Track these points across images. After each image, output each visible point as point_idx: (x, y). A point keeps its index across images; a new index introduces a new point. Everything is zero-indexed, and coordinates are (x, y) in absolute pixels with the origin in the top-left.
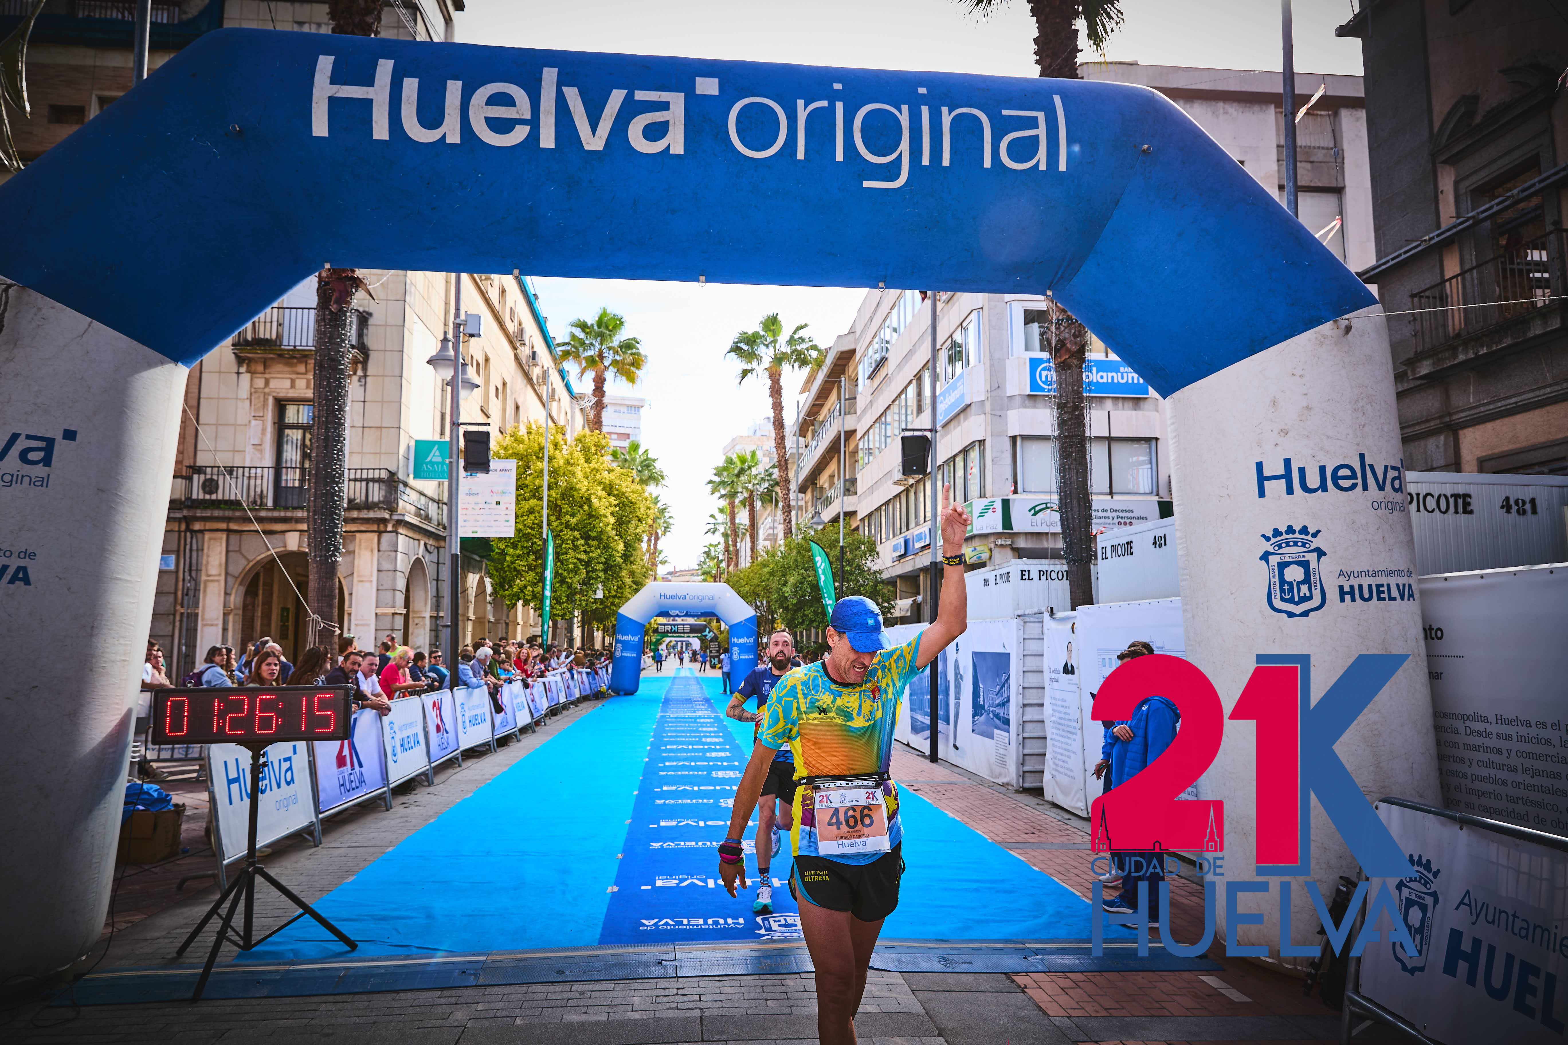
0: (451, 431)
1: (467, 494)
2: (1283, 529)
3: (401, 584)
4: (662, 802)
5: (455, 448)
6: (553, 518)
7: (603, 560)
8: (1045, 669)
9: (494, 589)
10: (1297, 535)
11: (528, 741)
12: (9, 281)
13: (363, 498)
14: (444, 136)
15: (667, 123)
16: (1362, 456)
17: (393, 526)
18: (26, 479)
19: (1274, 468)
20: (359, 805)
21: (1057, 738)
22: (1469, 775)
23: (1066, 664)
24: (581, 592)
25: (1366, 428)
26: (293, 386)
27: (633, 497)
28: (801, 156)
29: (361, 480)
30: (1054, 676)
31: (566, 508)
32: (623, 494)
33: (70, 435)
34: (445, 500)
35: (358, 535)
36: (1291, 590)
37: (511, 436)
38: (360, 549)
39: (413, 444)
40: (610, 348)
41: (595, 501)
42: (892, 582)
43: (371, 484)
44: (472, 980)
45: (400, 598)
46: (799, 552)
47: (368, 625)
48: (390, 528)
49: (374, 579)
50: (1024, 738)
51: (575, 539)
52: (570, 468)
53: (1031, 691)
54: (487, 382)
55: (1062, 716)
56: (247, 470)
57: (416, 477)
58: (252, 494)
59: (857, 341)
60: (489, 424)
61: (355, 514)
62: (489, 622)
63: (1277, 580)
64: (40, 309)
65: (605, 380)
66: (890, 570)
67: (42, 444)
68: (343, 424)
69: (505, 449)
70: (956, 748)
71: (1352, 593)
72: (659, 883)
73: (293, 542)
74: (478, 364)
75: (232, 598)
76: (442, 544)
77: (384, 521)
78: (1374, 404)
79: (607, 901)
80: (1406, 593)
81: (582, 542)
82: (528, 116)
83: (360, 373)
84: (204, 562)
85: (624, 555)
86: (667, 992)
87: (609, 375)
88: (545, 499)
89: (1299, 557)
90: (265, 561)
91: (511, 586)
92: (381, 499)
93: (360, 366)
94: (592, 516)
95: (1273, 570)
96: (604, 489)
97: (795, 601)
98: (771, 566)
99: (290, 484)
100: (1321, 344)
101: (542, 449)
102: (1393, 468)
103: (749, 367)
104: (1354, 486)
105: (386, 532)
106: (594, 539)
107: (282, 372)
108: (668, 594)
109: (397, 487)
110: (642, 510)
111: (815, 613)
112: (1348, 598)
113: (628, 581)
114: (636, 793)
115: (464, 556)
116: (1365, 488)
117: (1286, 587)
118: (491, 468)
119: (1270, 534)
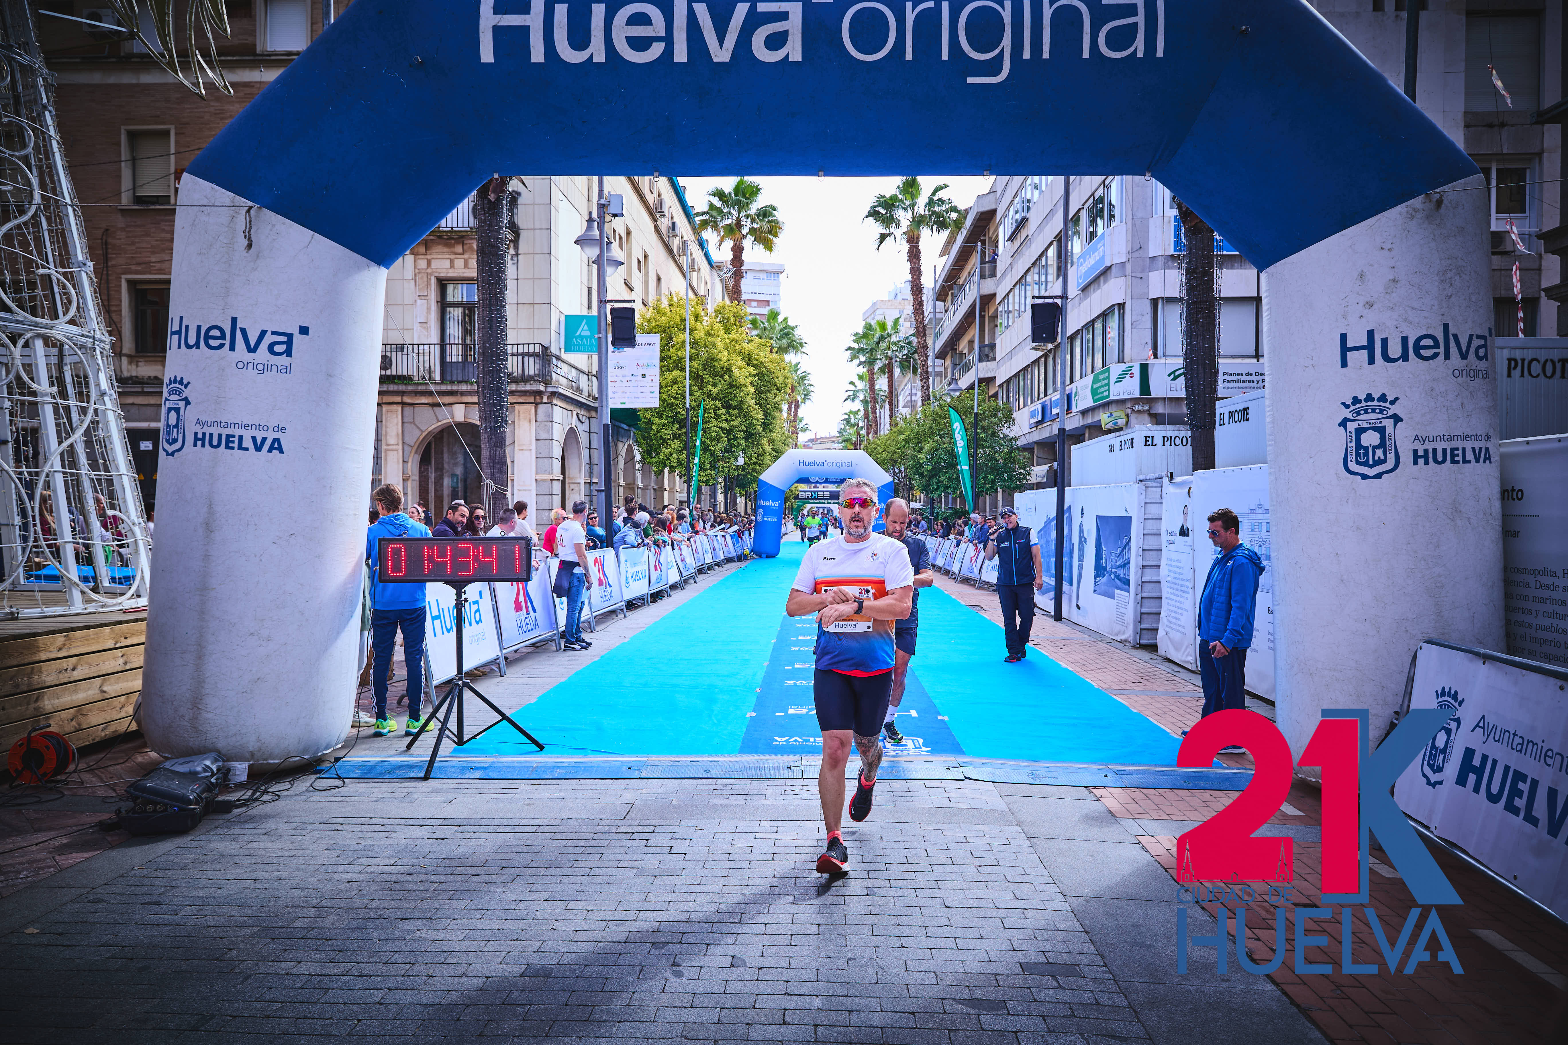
0: (599, 308)
1: (615, 368)
2: (1362, 397)
3: (557, 452)
4: (797, 649)
5: (603, 324)
6: (695, 388)
7: (744, 428)
8: (1163, 532)
9: (642, 457)
10: (1376, 403)
11: (677, 596)
12: (250, 204)
13: (520, 372)
14: (591, 56)
15: (786, 33)
16: (1446, 327)
17: (548, 398)
18: (274, 368)
19: (1358, 338)
20: (533, 645)
21: (1172, 597)
22: (1534, 625)
23: (1183, 526)
24: (724, 459)
25: (1453, 299)
26: (452, 266)
27: (771, 366)
28: (909, 56)
29: (517, 355)
30: (1171, 538)
31: (708, 378)
32: (762, 363)
33: (304, 330)
34: (594, 373)
35: (516, 406)
36: (1366, 454)
37: (654, 309)
38: (519, 420)
39: (563, 318)
40: (747, 216)
41: (735, 371)
42: (1029, 448)
43: (526, 358)
44: (636, 774)
45: (557, 465)
46: (935, 420)
47: (530, 490)
48: (545, 400)
49: (533, 447)
50: (1142, 598)
51: (716, 409)
52: (710, 339)
53: (1151, 553)
54: (629, 256)
55: (1177, 576)
56: (416, 346)
57: (567, 350)
58: (422, 369)
59: (998, 201)
60: (634, 301)
61: (513, 387)
62: (638, 488)
63: (1353, 444)
64: (274, 226)
65: (743, 249)
66: (1027, 436)
67: (284, 339)
68: (504, 307)
69: (649, 321)
70: (1079, 608)
71: (1425, 456)
72: (791, 711)
73: (459, 413)
74: (620, 238)
75: (410, 464)
76: (593, 414)
77: (539, 393)
78: (1464, 276)
79: (747, 723)
80: (1482, 456)
81: (723, 411)
82: (663, 33)
83: (512, 251)
84: (384, 433)
85: (764, 423)
86: (793, 788)
87: (747, 243)
88: (688, 369)
89: (1376, 423)
90: (436, 431)
91: (657, 454)
92: (536, 372)
93: (512, 245)
94: (733, 386)
95: (1351, 436)
96: (743, 359)
97: (930, 468)
98: (907, 434)
99: (454, 359)
100: (1412, 217)
101: (683, 320)
102: (1478, 337)
103: (888, 232)
104: (1436, 355)
105: (542, 403)
106: (735, 408)
107: (442, 253)
108: (807, 461)
109: (550, 361)
110: (781, 379)
111: (950, 479)
112: (1421, 461)
113: (768, 448)
114: (773, 641)
115: (613, 425)
116: (1447, 357)
117: (1362, 451)
118: (637, 342)
119: (1349, 402)
